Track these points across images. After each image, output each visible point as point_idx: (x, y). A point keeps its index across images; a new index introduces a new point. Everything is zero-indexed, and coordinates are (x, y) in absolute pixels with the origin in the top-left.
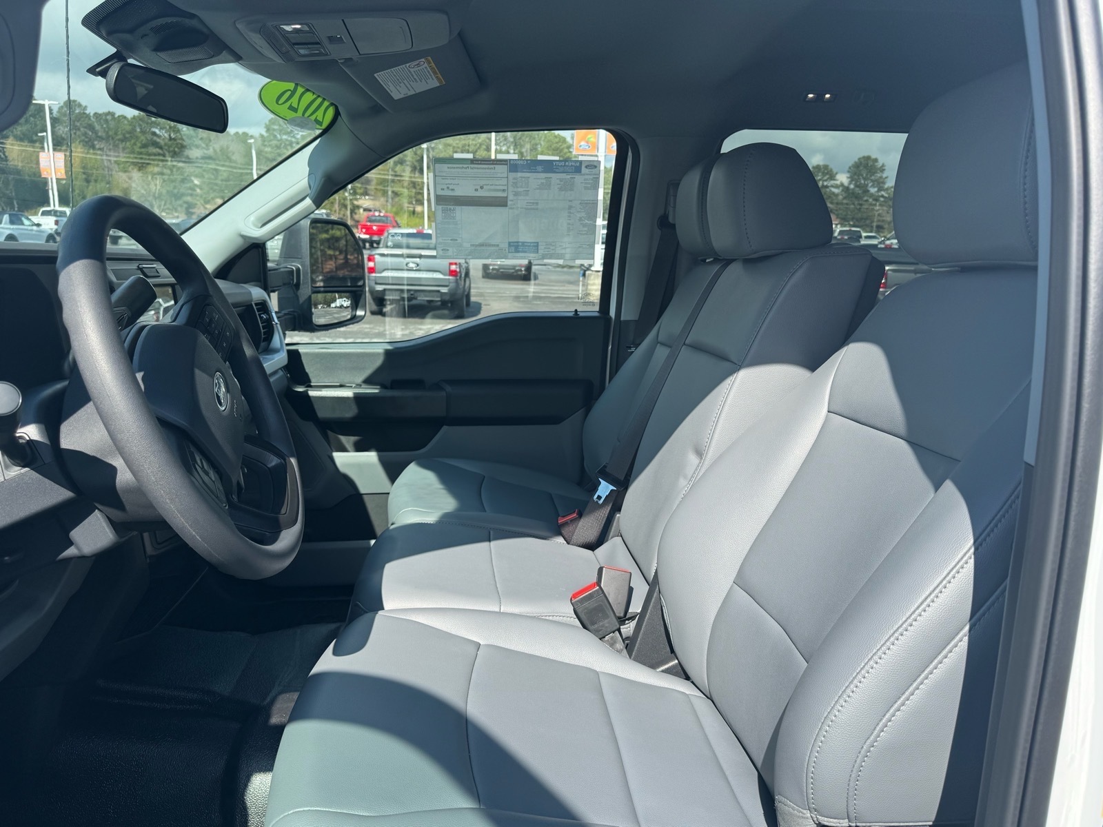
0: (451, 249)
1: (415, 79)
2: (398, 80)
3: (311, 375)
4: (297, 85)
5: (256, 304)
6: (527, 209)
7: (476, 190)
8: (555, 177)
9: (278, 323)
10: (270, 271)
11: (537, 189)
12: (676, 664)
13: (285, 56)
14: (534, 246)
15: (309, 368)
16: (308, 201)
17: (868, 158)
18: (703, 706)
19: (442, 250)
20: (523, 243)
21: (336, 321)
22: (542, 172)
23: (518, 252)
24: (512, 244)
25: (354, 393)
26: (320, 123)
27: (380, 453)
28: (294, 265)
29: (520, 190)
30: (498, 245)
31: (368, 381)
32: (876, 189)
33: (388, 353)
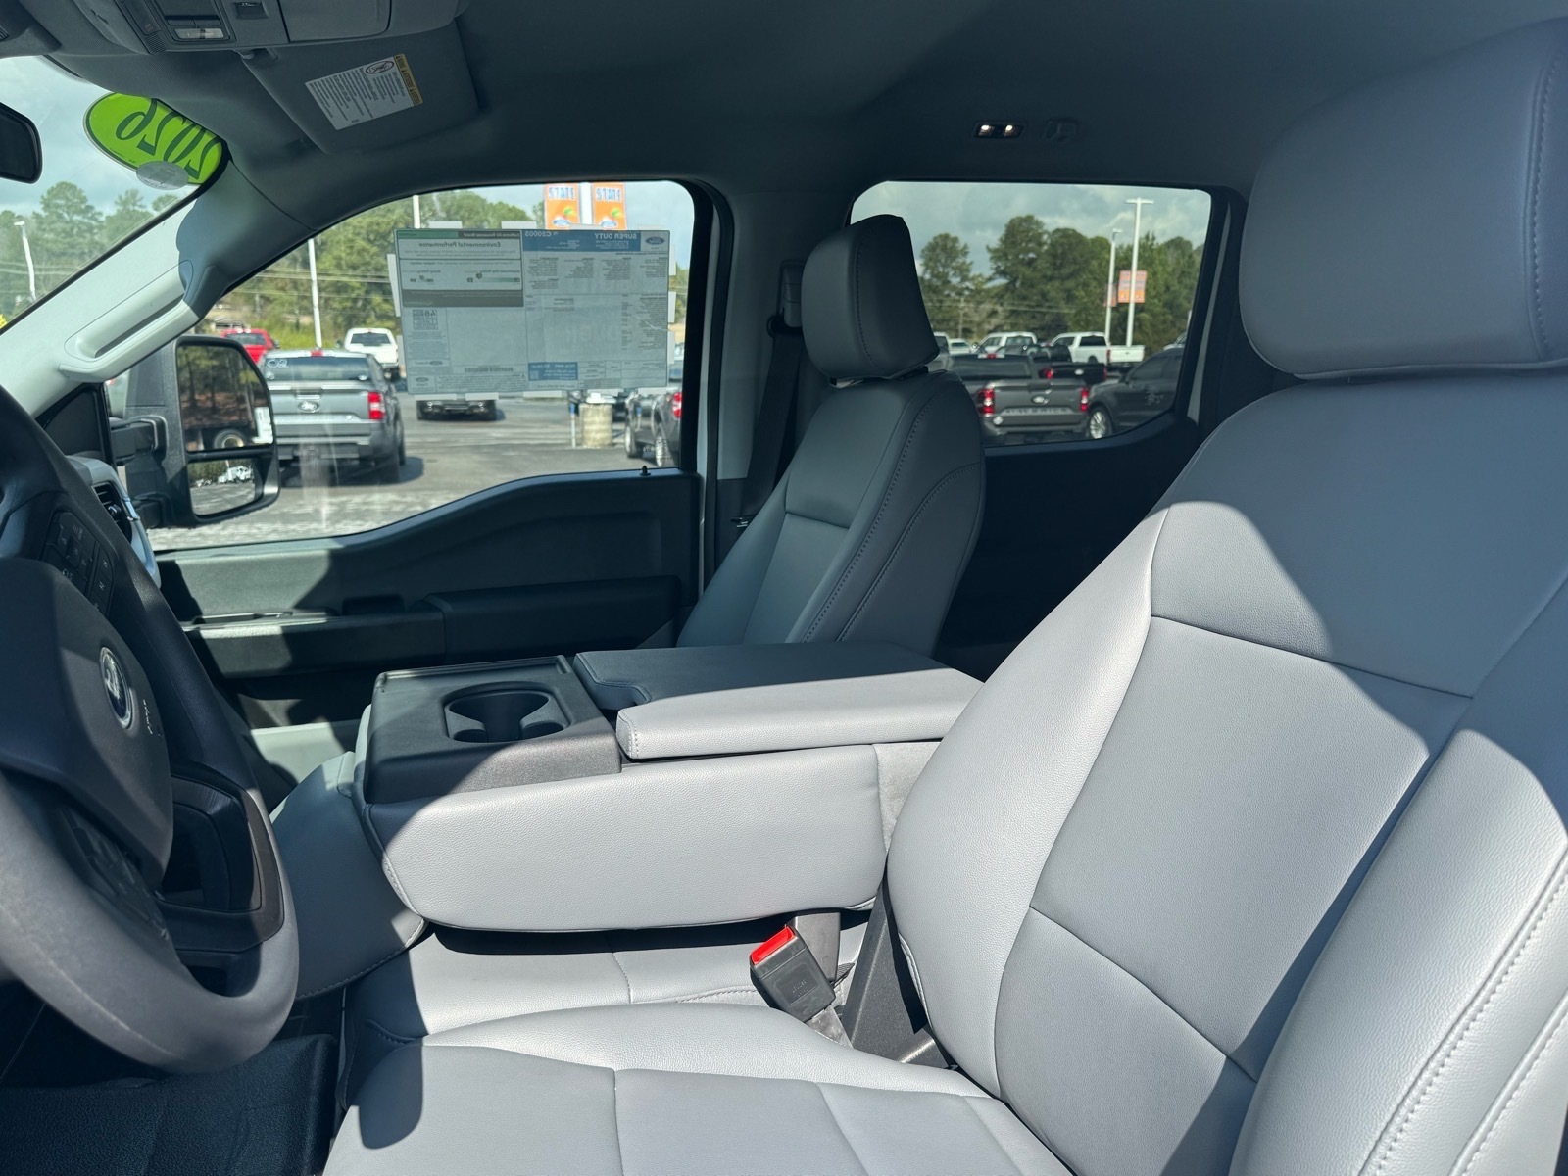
0: (431, 378)
1: (374, 93)
2: (345, 94)
3: (200, 603)
4: (155, 101)
5: (98, 489)
6: (555, 310)
7: (470, 280)
8: (599, 258)
9: (139, 518)
10: (113, 429)
11: (571, 276)
12: (932, 1047)
13: (149, 40)
14: (573, 369)
15: (195, 592)
16: (183, 308)
17: (945, 237)
18: (994, 1115)
19: (417, 380)
20: (552, 364)
21: (229, 507)
22: (577, 250)
23: (545, 379)
24: (534, 366)
25: (283, 627)
26: (195, 174)
27: (335, 724)
28: (153, 417)
29: (542, 278)
30: (511, 369)
31: (305, 605)
32: (959, 280)
33: (335, 555)
